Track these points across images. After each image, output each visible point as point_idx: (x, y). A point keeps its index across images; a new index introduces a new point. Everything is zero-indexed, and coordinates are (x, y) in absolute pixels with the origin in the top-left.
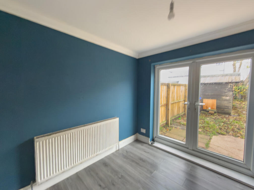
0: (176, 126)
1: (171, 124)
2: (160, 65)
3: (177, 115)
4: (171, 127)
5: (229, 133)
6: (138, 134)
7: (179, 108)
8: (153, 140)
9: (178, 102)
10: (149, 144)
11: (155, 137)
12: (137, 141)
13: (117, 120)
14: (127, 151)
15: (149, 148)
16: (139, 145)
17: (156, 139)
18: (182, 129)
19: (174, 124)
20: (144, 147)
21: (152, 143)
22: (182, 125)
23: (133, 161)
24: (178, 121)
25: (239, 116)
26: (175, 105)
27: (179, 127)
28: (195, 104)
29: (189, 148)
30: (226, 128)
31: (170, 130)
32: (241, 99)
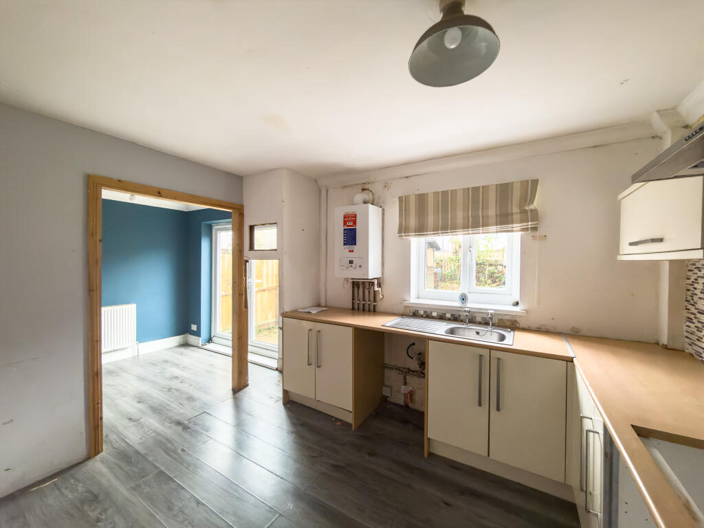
6: (188, 335)
11: (213, 336)
13: (132, 306)
21: (203, 345)
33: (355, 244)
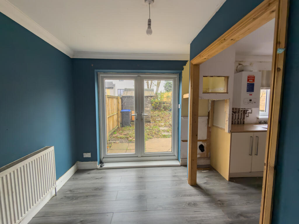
0: (114, 141)
1: (109, 141)
2: (104, 73)
3: (113, 129)
4: (110, 143)
5: (154, 136)
6: (78, 162)
7: (113, 121)
8: (101, 162)
9: (112, 116)
10: (97, 169)
11: (103, 157)
12: (78, 171)
13: (52, 149)
14: (71, 191)
15: (99, 173)
16: (85, 175)
17: (104, 160)
18: (121, 143)
19: (112, 140)
20: (92, 174)
21: (101, 166)
22: (119, 139)
23: (87, 196)
24: (115, 136)
25: (155, 122)
26: (110, 118)
27: (118, 142)
28: (141, 115)
29: (139, 156)
30: (151, 133)
31: (110, 147)
32: (153, 109)
33: (253, 91)
